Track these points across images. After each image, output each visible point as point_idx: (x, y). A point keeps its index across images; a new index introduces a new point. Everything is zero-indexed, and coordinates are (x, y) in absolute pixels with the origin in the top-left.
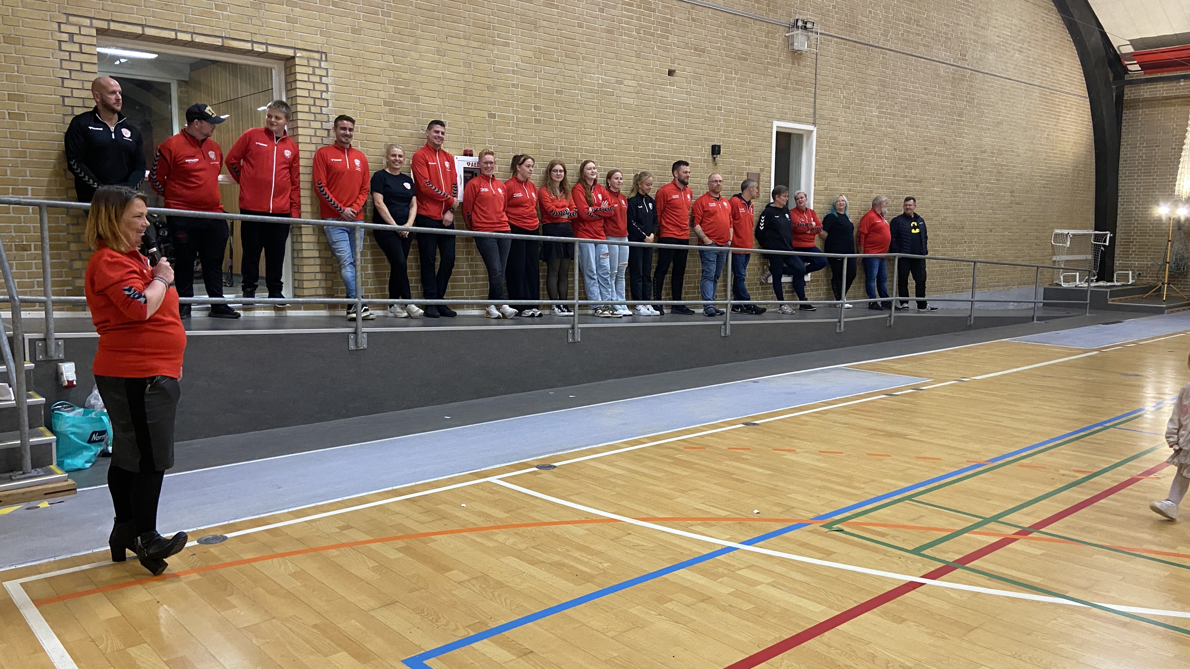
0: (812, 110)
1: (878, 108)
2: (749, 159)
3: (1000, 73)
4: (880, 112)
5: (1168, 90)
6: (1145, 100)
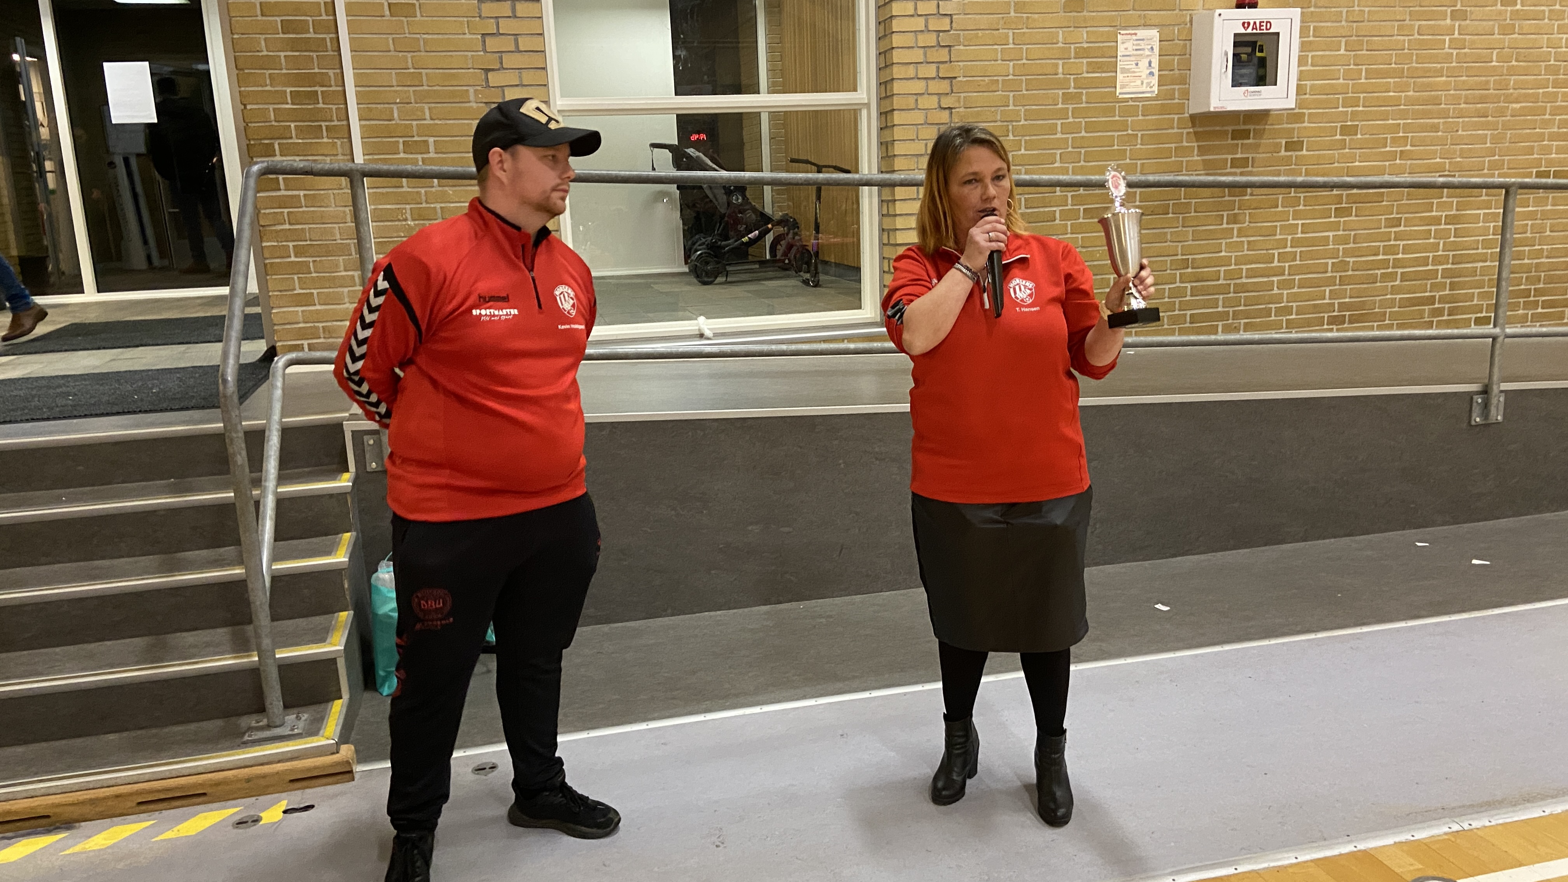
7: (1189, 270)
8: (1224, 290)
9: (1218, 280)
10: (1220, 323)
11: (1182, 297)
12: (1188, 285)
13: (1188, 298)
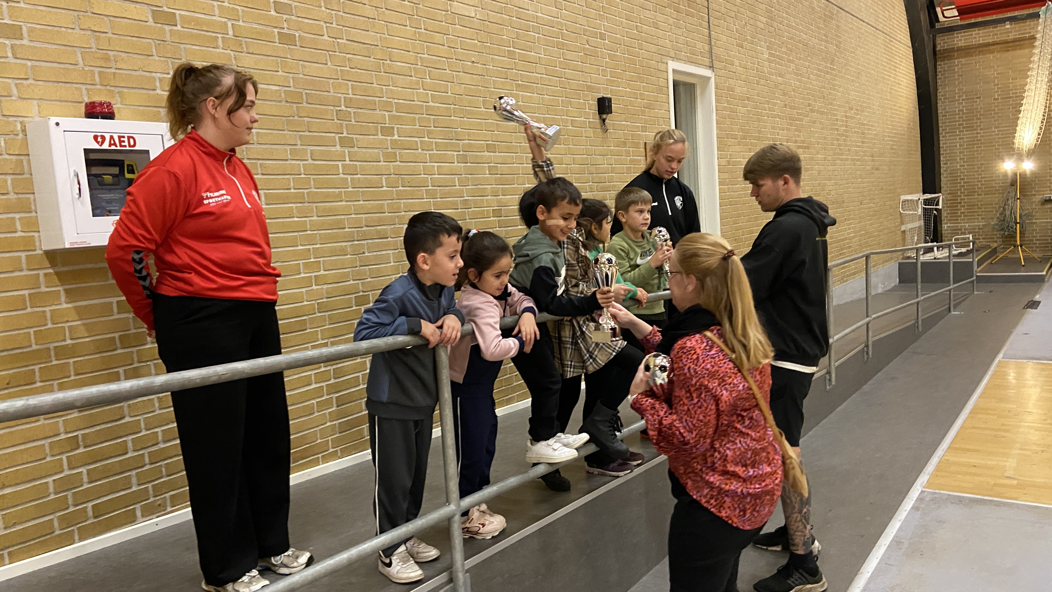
0: (707, 47)
1: (768, 48)
2: (645, 120)
3: (856, 12)
4: (770, 54)
5: (985, 36)
6: (960, 49)
7: (81, 450)
8: (138, 463)
9: (126, 453)
10: (138, 506)
11: (75, 488)
12: (83, 470)
13: (86, 486)
